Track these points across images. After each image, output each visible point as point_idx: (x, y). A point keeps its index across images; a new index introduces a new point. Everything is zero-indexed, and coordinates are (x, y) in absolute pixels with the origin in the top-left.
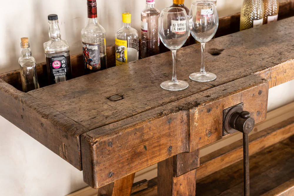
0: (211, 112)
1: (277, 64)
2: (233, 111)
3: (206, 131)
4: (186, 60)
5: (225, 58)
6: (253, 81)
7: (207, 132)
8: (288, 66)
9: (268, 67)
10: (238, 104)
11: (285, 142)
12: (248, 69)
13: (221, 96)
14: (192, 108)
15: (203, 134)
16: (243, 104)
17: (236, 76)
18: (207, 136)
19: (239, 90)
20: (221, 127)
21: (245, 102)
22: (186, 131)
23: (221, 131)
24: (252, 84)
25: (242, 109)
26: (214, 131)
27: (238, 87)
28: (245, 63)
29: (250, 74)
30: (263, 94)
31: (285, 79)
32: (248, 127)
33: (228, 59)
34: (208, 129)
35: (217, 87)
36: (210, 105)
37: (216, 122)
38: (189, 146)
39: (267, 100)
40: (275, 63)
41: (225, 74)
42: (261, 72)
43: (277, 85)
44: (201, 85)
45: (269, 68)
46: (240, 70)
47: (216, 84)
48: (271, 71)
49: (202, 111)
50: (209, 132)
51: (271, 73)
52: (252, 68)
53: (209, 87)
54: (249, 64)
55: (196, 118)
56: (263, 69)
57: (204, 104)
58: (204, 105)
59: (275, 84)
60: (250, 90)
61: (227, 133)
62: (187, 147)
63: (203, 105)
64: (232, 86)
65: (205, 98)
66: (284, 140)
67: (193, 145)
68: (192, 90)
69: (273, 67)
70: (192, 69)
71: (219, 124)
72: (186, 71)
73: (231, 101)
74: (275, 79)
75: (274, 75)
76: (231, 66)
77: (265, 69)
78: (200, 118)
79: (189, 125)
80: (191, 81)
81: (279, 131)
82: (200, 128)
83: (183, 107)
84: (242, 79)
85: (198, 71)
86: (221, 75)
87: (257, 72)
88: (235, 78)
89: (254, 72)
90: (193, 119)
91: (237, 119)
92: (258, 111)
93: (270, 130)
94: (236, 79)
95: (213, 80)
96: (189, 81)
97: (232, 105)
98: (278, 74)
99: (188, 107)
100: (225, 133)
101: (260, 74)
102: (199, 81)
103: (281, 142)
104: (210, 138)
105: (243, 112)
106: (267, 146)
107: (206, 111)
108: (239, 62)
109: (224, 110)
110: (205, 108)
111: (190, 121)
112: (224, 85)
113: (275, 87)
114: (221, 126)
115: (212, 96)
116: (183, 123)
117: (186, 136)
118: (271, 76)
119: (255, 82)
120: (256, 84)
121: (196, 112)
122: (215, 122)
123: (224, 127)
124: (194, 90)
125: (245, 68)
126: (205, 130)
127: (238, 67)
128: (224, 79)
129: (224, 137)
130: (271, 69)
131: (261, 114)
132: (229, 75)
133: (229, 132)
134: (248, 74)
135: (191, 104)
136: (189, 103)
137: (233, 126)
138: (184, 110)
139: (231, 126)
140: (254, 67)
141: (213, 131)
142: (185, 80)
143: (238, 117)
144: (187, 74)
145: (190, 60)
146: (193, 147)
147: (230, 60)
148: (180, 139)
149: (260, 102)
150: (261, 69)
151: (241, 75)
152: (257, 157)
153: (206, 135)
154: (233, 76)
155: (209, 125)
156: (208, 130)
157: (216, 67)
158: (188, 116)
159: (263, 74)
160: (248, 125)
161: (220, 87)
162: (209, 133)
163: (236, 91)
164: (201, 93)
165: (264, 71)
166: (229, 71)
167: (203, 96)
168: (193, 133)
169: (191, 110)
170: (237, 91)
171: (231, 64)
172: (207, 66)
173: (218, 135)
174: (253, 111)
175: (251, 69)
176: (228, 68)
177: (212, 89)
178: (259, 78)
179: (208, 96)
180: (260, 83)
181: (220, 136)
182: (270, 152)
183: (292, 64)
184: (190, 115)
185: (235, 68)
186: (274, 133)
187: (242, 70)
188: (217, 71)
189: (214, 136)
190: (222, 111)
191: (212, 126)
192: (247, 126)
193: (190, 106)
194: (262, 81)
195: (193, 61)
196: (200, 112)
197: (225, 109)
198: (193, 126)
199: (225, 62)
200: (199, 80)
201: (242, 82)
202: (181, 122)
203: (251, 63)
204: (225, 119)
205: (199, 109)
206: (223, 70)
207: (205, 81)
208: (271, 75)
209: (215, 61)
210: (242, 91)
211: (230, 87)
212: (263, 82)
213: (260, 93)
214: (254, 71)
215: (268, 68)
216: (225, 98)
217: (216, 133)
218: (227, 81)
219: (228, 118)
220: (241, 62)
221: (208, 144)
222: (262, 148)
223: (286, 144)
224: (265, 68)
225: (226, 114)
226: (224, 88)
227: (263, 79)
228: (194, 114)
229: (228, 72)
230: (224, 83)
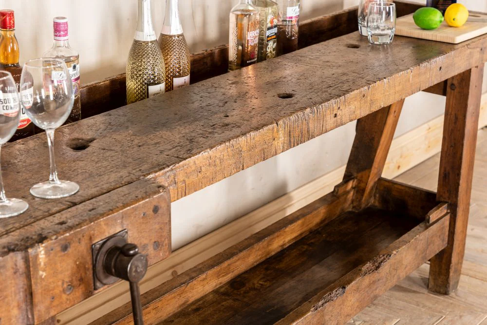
0: (70, 250)
1: (185, 159)
2: (109, 244)
3: (63, 284)
4: (27, 161)
5: (95, 154)
6: (143, 190)
7: (65, 286)
8: (204, 161)
9: (169, 164)
10: (117, 232)
11: (222, 290)
12: (134, 171)
13: (86, 220)
14: (32, 246)
15: (57, 291)
16: (127, 232)
17: (113, 184)
18: (65, 293)
19: (118, 209)
20: (91, 276)
21: (130, 228)
22: (25, 287)
23: (92, 282)
24: (140, 196)
25: (125, 240)
26: (78, 282)
27: (117, 202)
28: (130, 160)
29: (138, 179)
30: (161, 213)
31: (200, 184)
32: (136, 271)
33: (102, 155)
34: (67, 280)
35: (79, 206)
36: (65, 239)
37: (80, 267)
38: (33, 315)
39: (170, 221)
40: (181, 157)
41: (95, 181)
42: (157, 174)
43: (188, 194)
44: (50, 203)
45: (171, 167)
46: (121, 174)
47: (77, 200)
48: (174, 172)
49: (52, 250)
50: (69, 285)
51: (175, 175)
52: (143, 168)
53: (64, 207)
54: (137, 162)
55: (42, 264)
56: (161, 170)
57: (54, 237)
58: (56, 239)
59: (184, 193)
60: (137, 207)
61: (101, 285)
62: (30, 316)
63: (52, 240)
64: (106, 203)
65: (56, 226)
66: (221, 287)
67: (39, 311)
68: (34, 215)
69: (177, 165)
70: (36, 176)
71: (86, 269)
72: (24, 181)
73: (105, 227)
74: (184, 185)
75: (180, 177)
76: (106, 167)
77: (164, 168)
78: (50, 263)
79: (28, 276)
80: (34, 197)
81: (210, 272)
82: (51, 280)
83: (17, 245)
84: (124, 188)
85: (45, 179)
86: (88, 183)
87: (149, 174)
88: (113, 187)
89: (144, 176)
90: (36, 265)
91: (117, 258)
92: (155, 242)
93: (195, 271)
94: (114, 189)
95: (73, 193)
96: (30, 198)
97: (107, 235)
98: (188, 175)
99: (25, 245)
100: (98, 284)
101: (155, 178)
102: (49, 197)
103: (216, 292)
104: (71, 297)
105: (127, 244)
106: (192, 300)
107: (59, 249)
108: (119, 160)
109: (92, 245)
110: (57, 244)
111: (31, 269)
112: (91, 201)
113: (184, 198)
114: (90, 274)
115: (70, 223)
116: (18, 274)
117: (26, 296)
118: (176, 179)
119: (146, 192)
120: (147, 195)
121: (41, 252)
122: (78, 266)
123: (96, 275)
124: (38, 214)
125: (131, 169)
126: (60, 283)
127: (117, 168)
128: (93, 191)
129: (96, 292)
130: (174, 167)
131: (160, 246)
132: (102, 183)
133: (105, 282)
134: (135, 180)
135: (32, 238)
136: (27, 238)
137: (111, 270)
138: (18, 250)
139: (108, 271)
140: (145, 167)
141: (76, 283)
142: (23, 197)
143: (119, 255)
144: (26, 186)
145: (34, 160)
146: (40, 316)
147: (105, 156)
148: (15, 304)
149: (157, 226)
150: (157, 169)
151: (123, 182)
152: (176, 321)
153: (64, 291)
154: (108, 185)
155: (68, 273)
156: (67, 282)
157: (80, 171)
158: (27, 260)
159: (161, 177)
160: (136, 267)
161: (85, 205)
162: (70, 287)
163: (112, 211)
164: (51, 218)
165: (162, 171)
166: (103, 176)
167: (53, 223)
168: (37, 289)
169: (30, 250)
170: (114, 211)
171: (105, 163)
172: (64, 169)
173: (86, 289)
174: (146, 241)
175: (140, 170)
176: (101, 170)
177: (69, 210)
178: (153, 185)
179: (62, 223)
180: (155, 193)
181: (90, 291)
182: (197, 310)
183: (210, 157)
184: (31, 259)
185: (111, 170)
186: (204, 276)
187: (124, 173)
188: (80, 178)
189: (79, 292)
190: (89, 246)
191: (73, 274)
192: (134, 270)
193: (30, 242)
194: (157, 189)
195: (39, 163)
196: (48, 252)
197: (94, 242)
198: (36, 279)
199: (96, 160)
200: (48, 195)
201: (123, 194)
202: (15, 273)
203: (140, 160)
204: (96, 261)
205: (46, 247)
206: (91, 175)
207: (59, 197)
208: (176, 177)
209: (78, 160)
210: (122, 209)
211: (101, 204)
212: (159, 192)
213: (156, 210)
214: (144, 174)
215: (168, 166)
216: (92, 223)
217: (81, 287)
218: (96, 193)
219: (101, 258)
220: (123, 159)
221: (68, 306)
222: (184, 304)
223: (224, 294)
224: (164, 166)
225: (96, 252)
226: (91, 207)
227: (159, 187)
228: (36, 257)
229: (101, 177)
230: (92, 198)
